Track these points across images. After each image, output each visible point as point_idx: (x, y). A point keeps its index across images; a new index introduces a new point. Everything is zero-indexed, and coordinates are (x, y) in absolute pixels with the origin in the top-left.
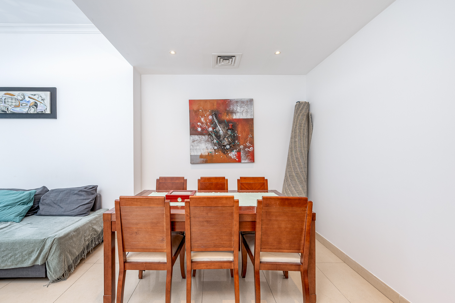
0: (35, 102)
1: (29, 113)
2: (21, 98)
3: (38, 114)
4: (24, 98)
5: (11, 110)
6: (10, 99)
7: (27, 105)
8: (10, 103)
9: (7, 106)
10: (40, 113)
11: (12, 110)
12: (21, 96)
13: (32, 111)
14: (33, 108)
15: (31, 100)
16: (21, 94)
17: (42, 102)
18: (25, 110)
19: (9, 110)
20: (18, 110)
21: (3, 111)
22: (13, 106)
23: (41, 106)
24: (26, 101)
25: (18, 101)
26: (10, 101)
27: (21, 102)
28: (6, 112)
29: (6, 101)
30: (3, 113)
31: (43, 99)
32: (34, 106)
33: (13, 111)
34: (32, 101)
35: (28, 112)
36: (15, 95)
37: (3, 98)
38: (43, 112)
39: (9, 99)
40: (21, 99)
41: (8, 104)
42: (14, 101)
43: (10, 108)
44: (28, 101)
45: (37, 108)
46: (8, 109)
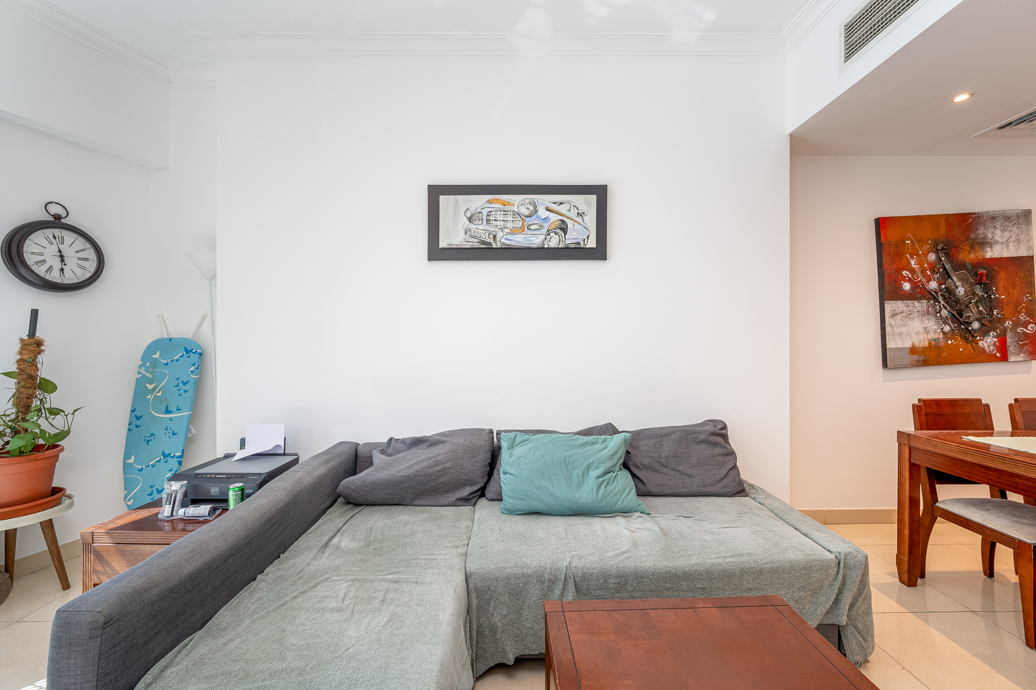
0: (561, 220)
1: (546, 246)
2: (526, 210)
3: (567, 248)
4: (536, 211)
5: (503, 239)
6: (502, 213)
7: (542, 227)
8: (501, 223)
9: (494, 229)
10: (573, 246)
11: (506, 239)
12: (529, 206)
13: (554, 242)
14: (556, 234)
15: (552, 215)
16: (527, 201)
17: (579, 219)
18: (536, 240)
19: (498, 239)
20: (519, 240)
21: (483, 242)
22: (509, 231)
23: (576, 230)
24: (538, 218)
25: (520, 219)
26: (501, 218)
27: (527, 219)
28: (490, 244)
29: (492, 218)
30: (484, 246)
31: (580, 212)
32: (559, 231)
33: (507, 242)
34: (554, 217)
35: (544, 244)
36: (513, 205)
37: (485, 212)
38: (579, 243)
39: (499, 213)
40: (527, 212)
41: (496, 226)
42: (510, 218)
43: (500, 235)
44: (545, 219)
45: (565, 234)
46: (495, 237)
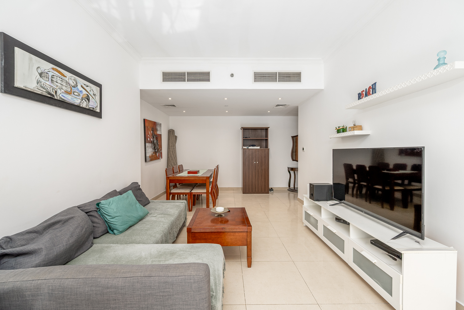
0: (87, 95)
1: (81, 106)
2: (72, 83)
3: (89, 110)
4: (77, 85)
5: (61, 95)
6: (60, 79)
7: (79, 95)
8: (59, 85)
9: (56, 87)
10: (92, 109)
11: (62, 95)
12: (74, 81)
13: (84, 105)
14: (85, 101)
15: (84, 91)
16: (73, 78)
17: (94, 97)
18: (77, 101)
19: (58, 94)
20: (69, 98)
21: (49, 94)
22: (64, 91)
23: (93, 102)
24: (78, 89)
25: (69, 87)
26: (59, 82)
27: (73, 88)
28: (53, 95)
29: (54, 80)
30: (49, 96)
31: (94, 94)
32: (86, 100)
33: (63, 98)
34: (84, 92)
35: (80, 105)
36: (66, 77)
37: (50, 74)
38: (94, 108)
39: (58, 78)
40: (73, 85)
41: (57, 86)
42: (64, 84)
43: (59, 92)
44: (81, 91)
45: (89, 102)
46: (56, 92)
